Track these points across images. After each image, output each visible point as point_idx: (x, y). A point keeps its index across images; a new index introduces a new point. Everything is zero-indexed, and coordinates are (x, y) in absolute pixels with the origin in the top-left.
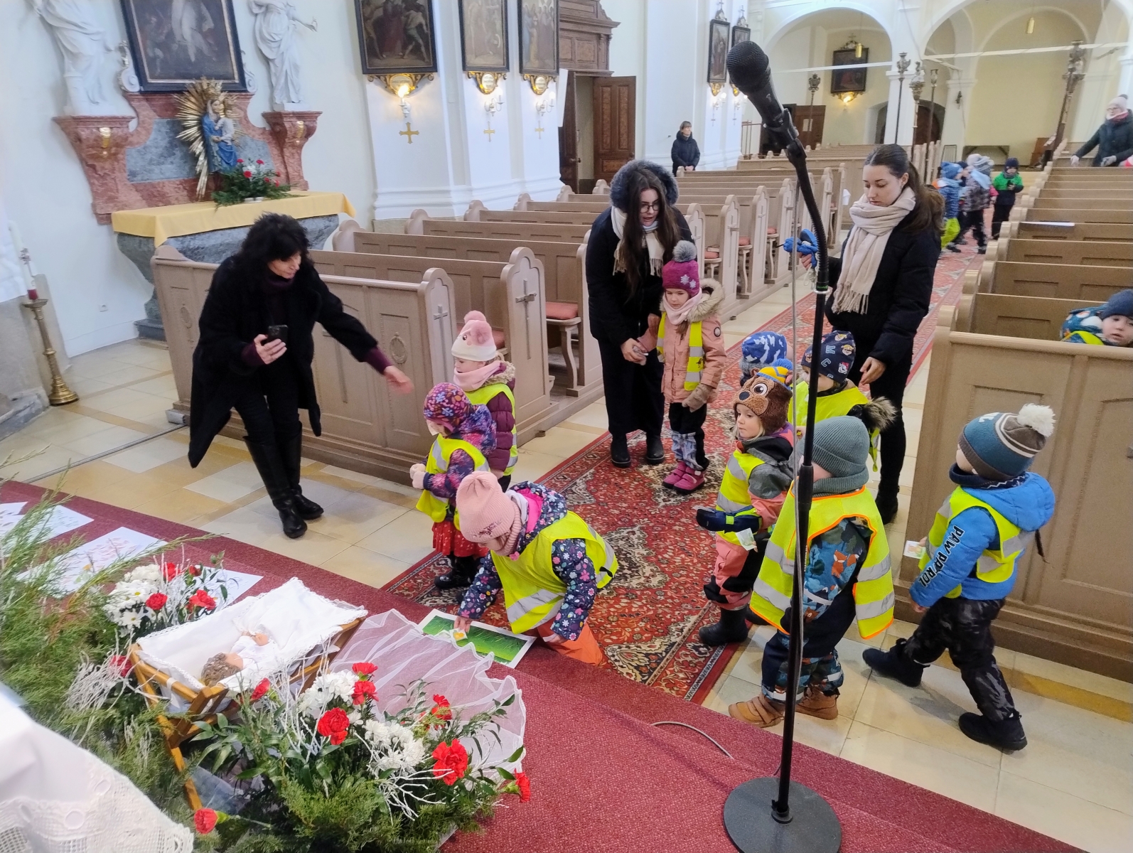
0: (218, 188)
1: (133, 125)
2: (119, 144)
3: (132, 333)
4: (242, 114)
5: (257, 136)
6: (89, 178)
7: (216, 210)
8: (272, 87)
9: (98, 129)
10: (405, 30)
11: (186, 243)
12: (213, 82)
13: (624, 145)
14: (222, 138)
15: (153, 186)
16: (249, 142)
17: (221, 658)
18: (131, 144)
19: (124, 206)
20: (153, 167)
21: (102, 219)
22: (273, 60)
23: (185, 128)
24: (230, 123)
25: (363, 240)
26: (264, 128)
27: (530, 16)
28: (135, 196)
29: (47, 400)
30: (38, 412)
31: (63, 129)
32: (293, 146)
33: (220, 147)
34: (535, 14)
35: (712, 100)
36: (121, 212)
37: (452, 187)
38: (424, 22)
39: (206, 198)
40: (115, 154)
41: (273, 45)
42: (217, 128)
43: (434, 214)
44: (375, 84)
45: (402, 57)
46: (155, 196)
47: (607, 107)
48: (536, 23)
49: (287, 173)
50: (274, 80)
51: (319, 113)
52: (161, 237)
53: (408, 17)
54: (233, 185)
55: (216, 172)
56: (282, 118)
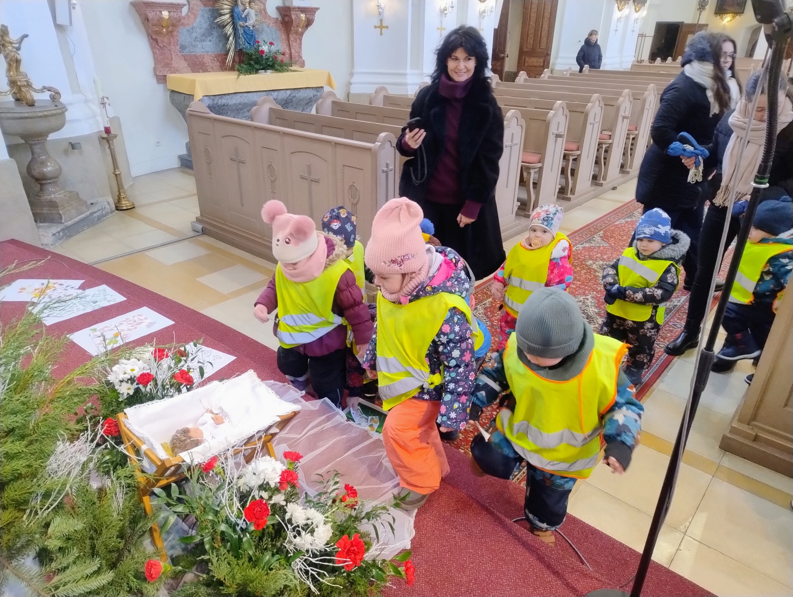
0: (241, 62)
1: (185, 10)
2: (174, 24)
3: (176, 164)
4: (262, 6)
5: (272, 24)
6: (153, 48)
7: (238, 78)
9: (161, 12)
11: (216, 101)
13: (543, 45)
14: (247, 24)
15: (197, 57)
16: (266, 28)
17: (186, 432)
18: (183, 25)
19: (176, 71)
20: (197, 43)
21: (160, 79)
23: (221, 15)
24: (252, 12)
25: (338, 107)
26: (277, 19)
28: (183, 64)
29: (114, 206)
30: (107, 214)
31: (137, 11)
32: (296, 33)
33: (244, 31)
35: (617, 14)
36: (173, 75)
37: (409, 71)
39: (232, 69)
40: (171, 32)
42: (243, 16)
43: (393, 91)
46: (197, 65)
47: (533, 15)
49: (291, 53)
51: (317, 9)
52: (199, 95)
54: (251, 60)
55: (241, 50)
56: (290, 11)
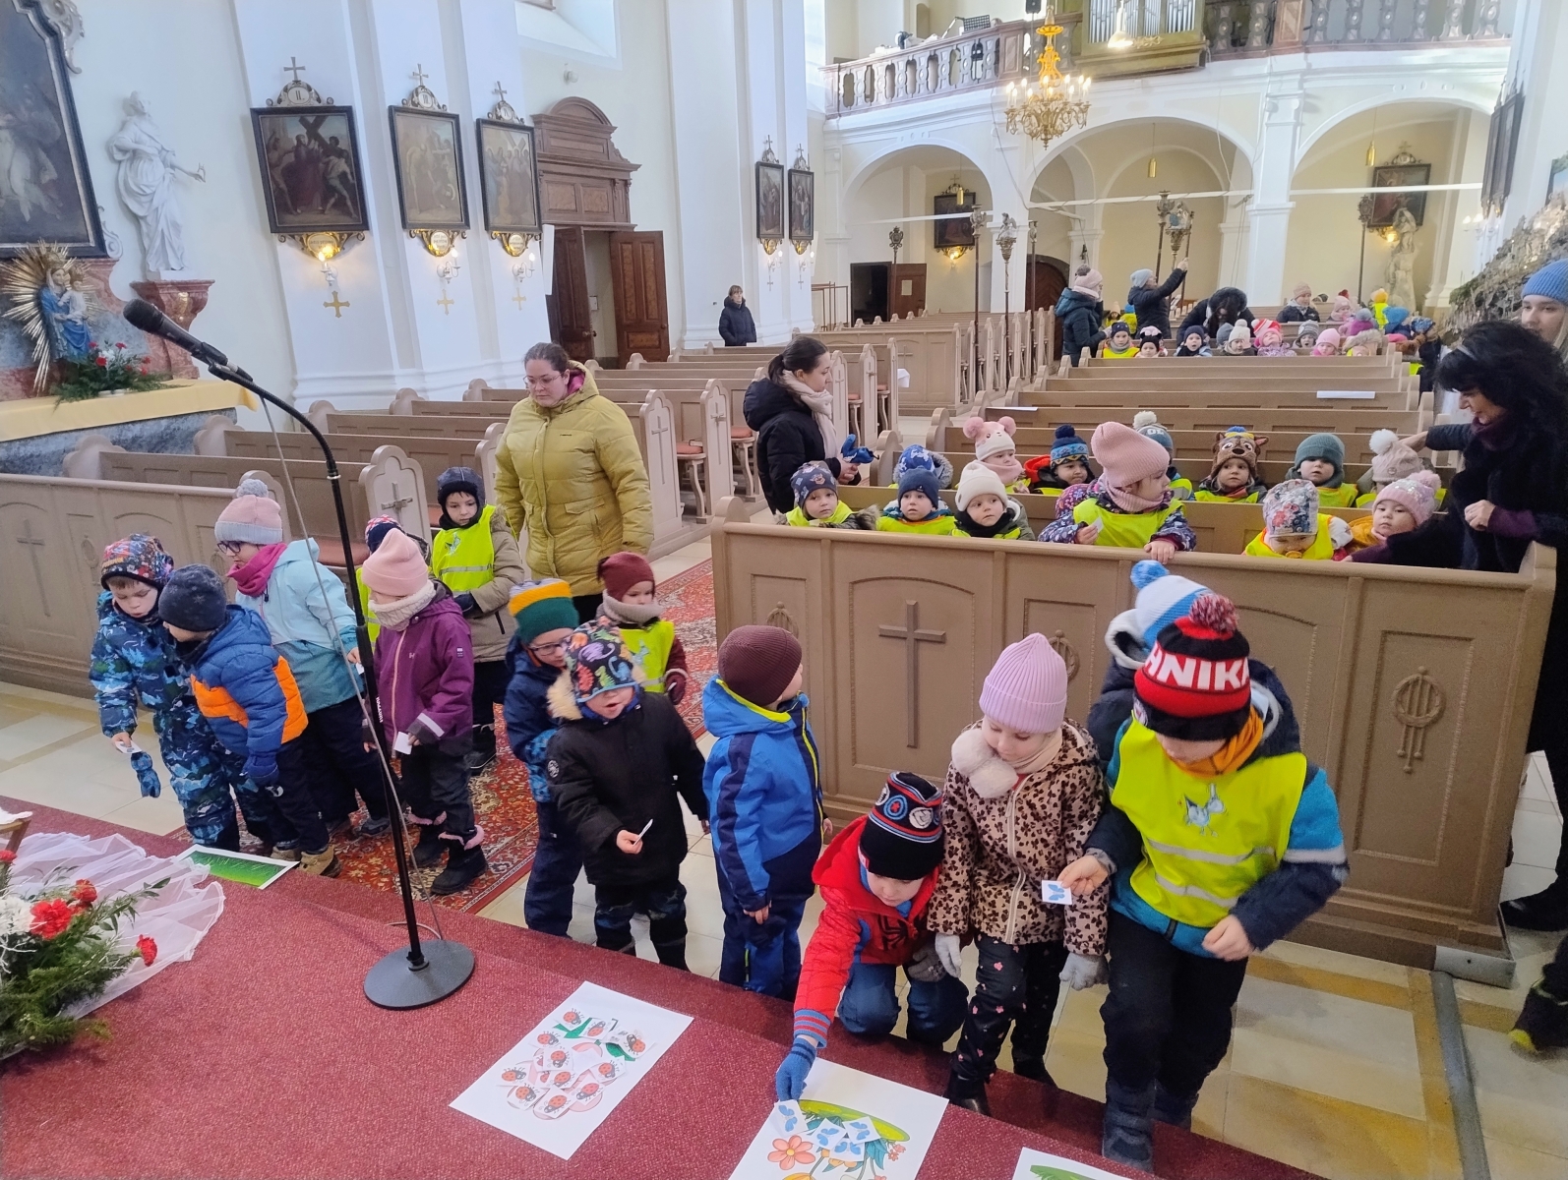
0: (63, 379)
4: (102, 285)
7: (56, 408)
8: (144, 252)
10: (325, 179)
12: (55, 247)
13: (654, 314)
14: (69, 316)
16: (113, 321)
22: (144, 218)
23: (16, 304)
25: (235, 439)
27: (495, 161)
33: (66, 328)
34: (503, 159)
35: (766, 260)
37: (397, 370)
38: (348, 170)
39: (46, 393)
41: (143, 199)
42: (61, 304)
44: (290, 245)
45: (323, 212)
48: (505, 170)
49: (168, 357)
50: (146, 243)
51: (211, 283)
53: (327, 164)
54: (84, 375)
55: (61, 359)
56: (156, 289)
